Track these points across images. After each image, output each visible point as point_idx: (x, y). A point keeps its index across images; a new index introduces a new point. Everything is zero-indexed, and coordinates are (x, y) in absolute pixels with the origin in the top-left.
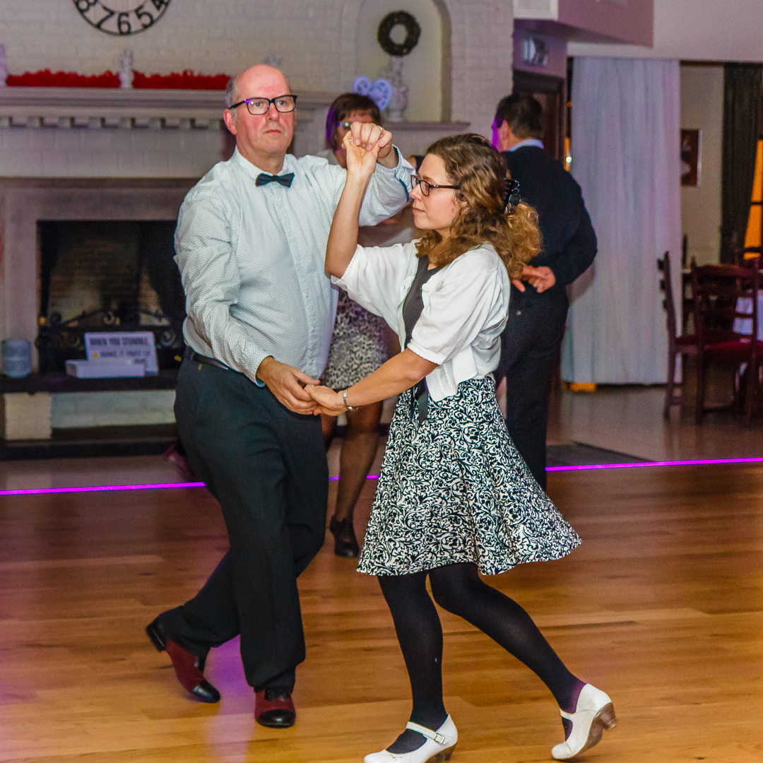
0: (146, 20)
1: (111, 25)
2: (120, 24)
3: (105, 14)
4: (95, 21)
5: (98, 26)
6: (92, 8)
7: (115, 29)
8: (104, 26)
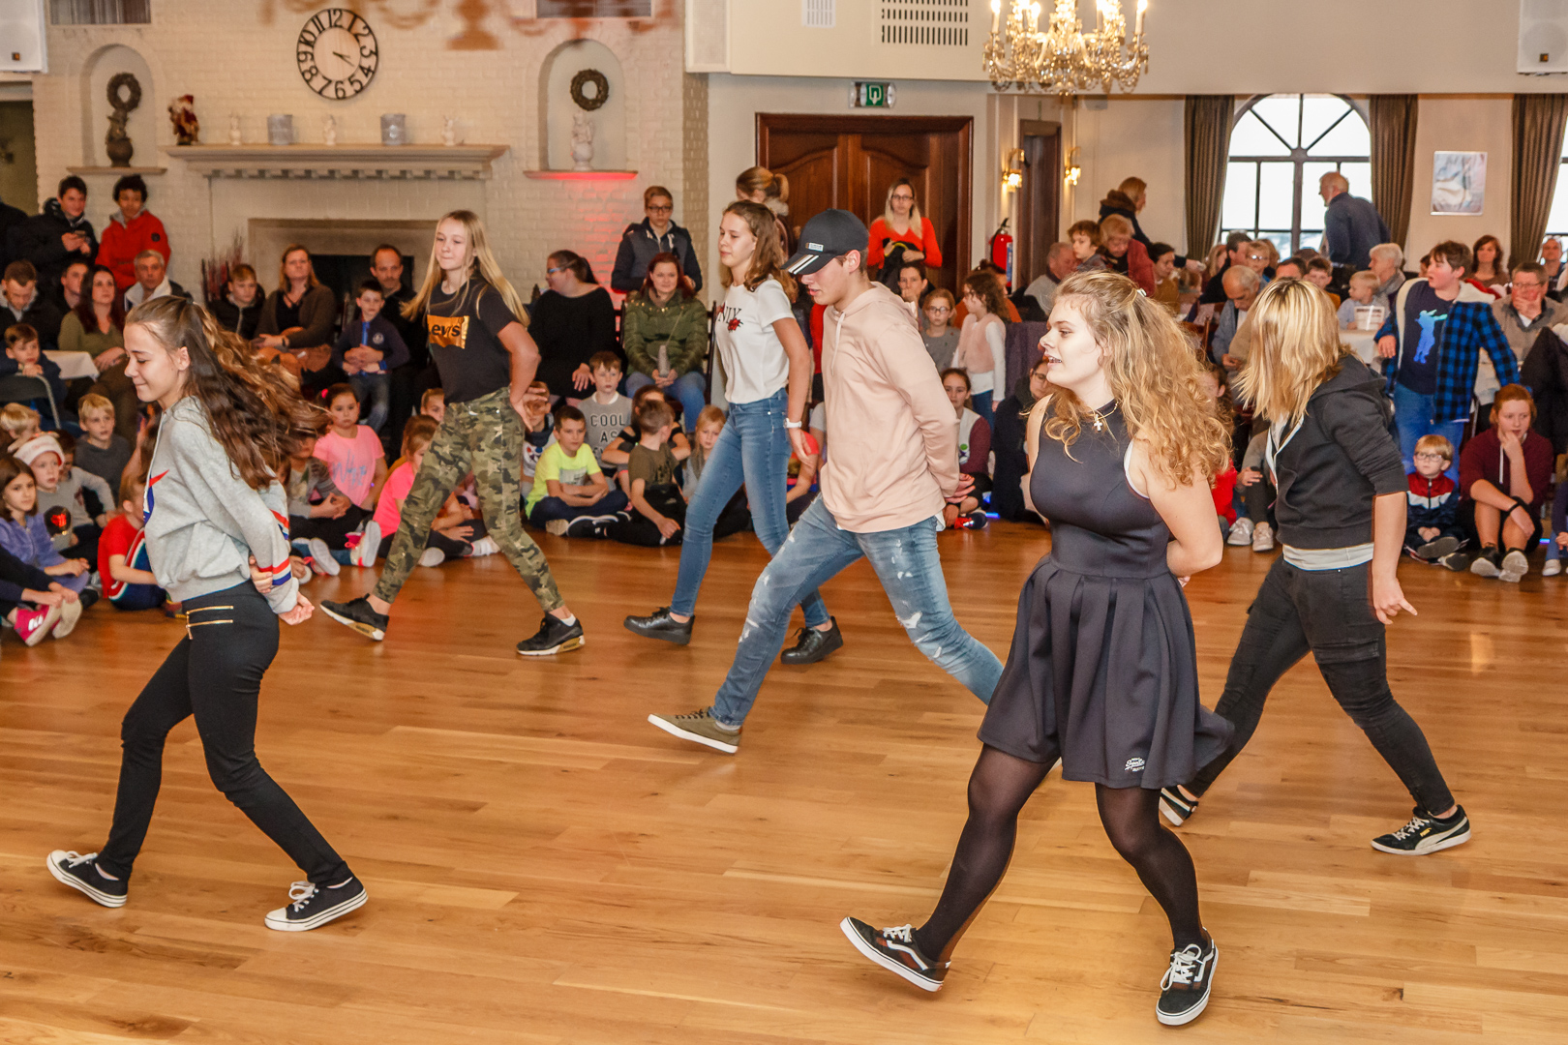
0: (357, 86)
1: (330, 91)
2: (336, 90)
4: (318, 89)
5: (320, 93)
6: (315, 78)
7: (333, 95)
8: (325, 93)
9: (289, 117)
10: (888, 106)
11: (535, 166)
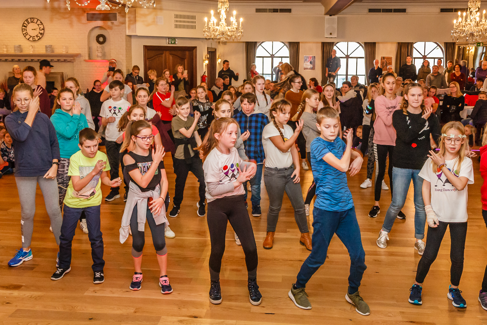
0: (39, 38)
1: (31, 39)
2: (33, 39)
3: (30, 37)
4: (28, 38)
6: (27, 36)
8: (30, 39)
9: (20, 45)
10: (176, 44)
11: (87, 58)
